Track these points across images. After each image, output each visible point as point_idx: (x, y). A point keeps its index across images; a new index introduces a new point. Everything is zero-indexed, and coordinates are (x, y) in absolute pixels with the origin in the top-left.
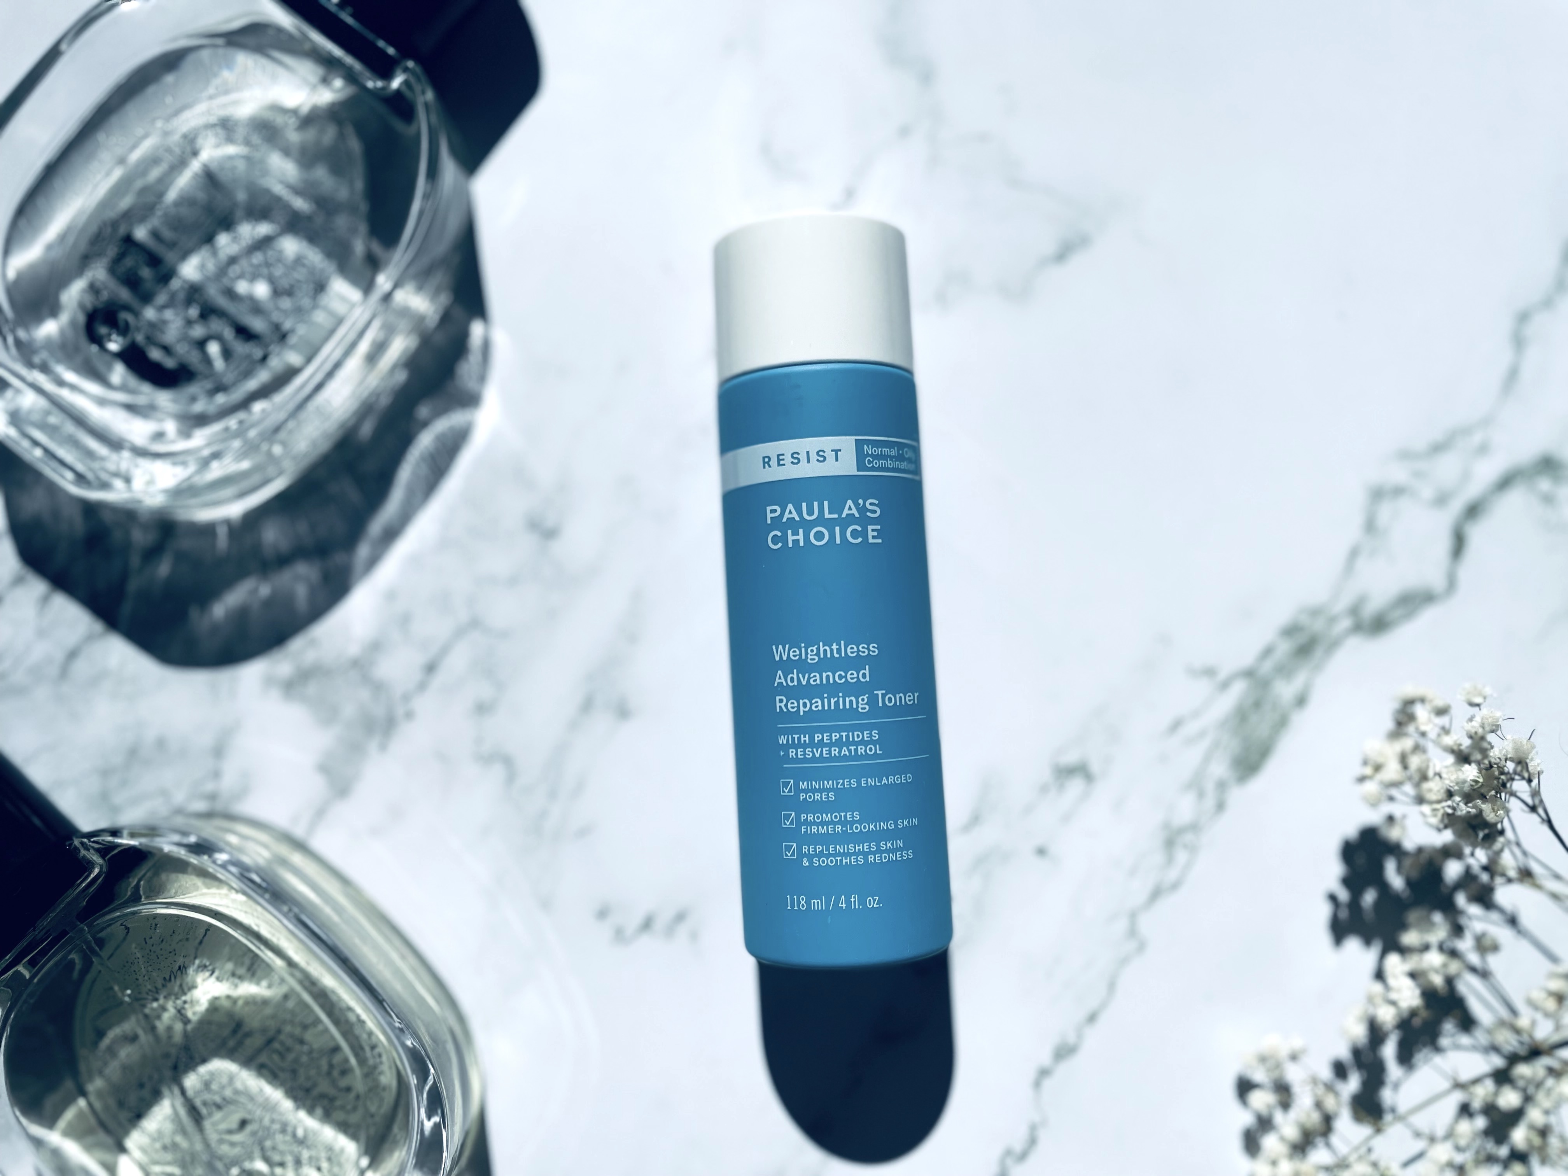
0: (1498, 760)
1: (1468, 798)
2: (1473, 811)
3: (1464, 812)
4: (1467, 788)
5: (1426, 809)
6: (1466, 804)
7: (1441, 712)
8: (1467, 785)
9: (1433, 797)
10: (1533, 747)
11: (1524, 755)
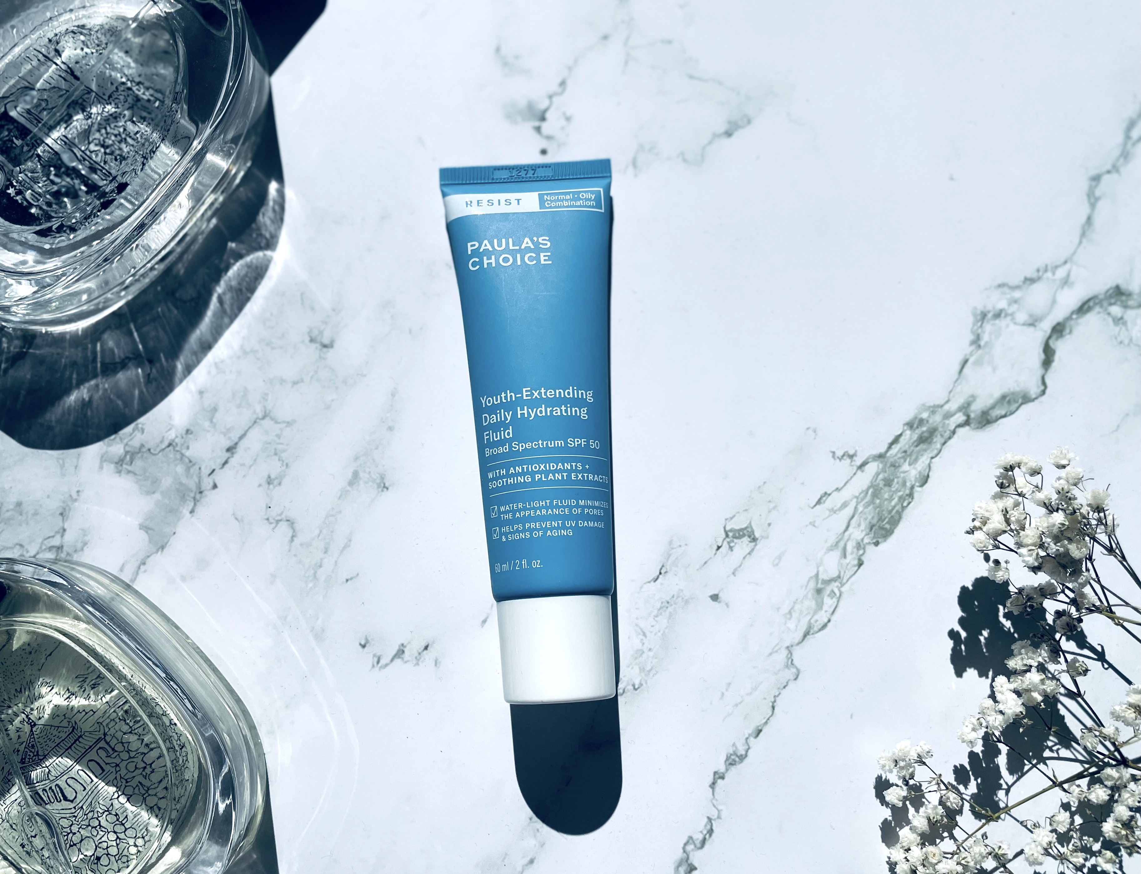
0: (1080, 506)
1: (1057, 539)
2: (1062, 550)
3: (1054, 550)
4: (1055, 530)
5: (1023, 551)
6: (1055, 544)
7: (1035, 472)
8: (1056, 527)
9: (1029, 541)
10: (1109, 495)
11: (1100, 502)
